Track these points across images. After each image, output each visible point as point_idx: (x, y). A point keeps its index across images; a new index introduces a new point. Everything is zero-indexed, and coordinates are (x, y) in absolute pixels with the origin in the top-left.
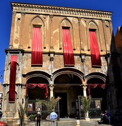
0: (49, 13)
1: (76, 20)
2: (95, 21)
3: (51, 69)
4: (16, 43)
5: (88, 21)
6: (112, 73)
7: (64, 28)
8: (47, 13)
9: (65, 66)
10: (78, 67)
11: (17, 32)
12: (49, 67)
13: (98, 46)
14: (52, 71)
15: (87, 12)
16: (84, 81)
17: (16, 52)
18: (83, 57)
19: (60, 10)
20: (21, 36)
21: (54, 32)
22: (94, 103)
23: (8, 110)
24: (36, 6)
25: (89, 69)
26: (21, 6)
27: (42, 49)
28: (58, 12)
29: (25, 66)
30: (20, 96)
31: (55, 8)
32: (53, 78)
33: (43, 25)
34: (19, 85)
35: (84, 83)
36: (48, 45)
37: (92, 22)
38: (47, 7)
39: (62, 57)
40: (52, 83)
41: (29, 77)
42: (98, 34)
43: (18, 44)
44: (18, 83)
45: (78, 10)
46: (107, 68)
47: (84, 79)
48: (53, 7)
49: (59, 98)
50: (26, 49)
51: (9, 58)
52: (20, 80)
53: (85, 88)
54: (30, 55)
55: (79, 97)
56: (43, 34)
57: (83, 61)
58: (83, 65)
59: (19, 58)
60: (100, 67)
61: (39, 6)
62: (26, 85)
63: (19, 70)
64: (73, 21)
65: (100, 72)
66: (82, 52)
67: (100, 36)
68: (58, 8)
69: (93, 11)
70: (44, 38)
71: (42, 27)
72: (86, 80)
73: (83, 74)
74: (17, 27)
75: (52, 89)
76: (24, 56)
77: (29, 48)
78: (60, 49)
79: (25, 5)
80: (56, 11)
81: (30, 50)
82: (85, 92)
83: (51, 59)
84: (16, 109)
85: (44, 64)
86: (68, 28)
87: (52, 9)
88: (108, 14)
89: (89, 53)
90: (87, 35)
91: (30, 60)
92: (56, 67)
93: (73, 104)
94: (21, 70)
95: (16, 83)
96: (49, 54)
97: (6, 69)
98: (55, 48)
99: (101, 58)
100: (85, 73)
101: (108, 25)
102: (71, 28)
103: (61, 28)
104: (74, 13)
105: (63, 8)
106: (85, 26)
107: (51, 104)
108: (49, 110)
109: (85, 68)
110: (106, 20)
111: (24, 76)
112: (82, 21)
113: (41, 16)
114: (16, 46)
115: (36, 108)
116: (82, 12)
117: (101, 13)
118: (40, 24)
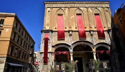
0: (67, 6)
1: (85, 9)
2: (98, 8)
3: (71, 41)
4: (48, 26)
5: (93, 8)
6: (114, 43)
7: (77, 14)
8: (66, 6)
9: (80, 39)
10: (88, 39)
11: (48, 19)
12: (69, 41)
13: (101, 25)
14: (71, 43)
15: (92, 3)
16: (94, 49)
17: (47, 31)
18: (92, 32)
19: (74, 3)
20: (50, 21)
21: (71, 18)
22: (102, 64)
23: (43, 69)
24: (59, 3)
25: (96, 41)
26: (50, 3)
27: (64, 29)
28: (73, 5)
29: (54, 40)
30: (51, 60)
31: (71, 2)
32: (72, 47)
33: (64, 14)
34: (50, 52)
35: (94, 50)
36: (68, 26)
37: (96, 9)
38: (66, 2)
39: (77, 33)
40: (71, 51)
41: (57, 47)
42: (101, 17)
43: (49, 27)
44: (49, 51)
45: (86, 2)
46: (109, 39)
47: (93, 48)
48: (70, 2)
49: (77, 61)
50: (54, 30)
51: (43, 36)
52: (50, 49)
53: (95, 54)
54: (57, 33)
55: (91, 60)
56: (64, 19)
57: (92, 35)
58: (92, 38)
59: (49, 35)
60: (105, 39)
61: (61, 2)
62: (54, 53)
63: (50, 43)
64: (83, 9)
65: (104, 42)
66: (91, 29)
67: (102, 18)
68: (73, 2)
69: (96, 2)
70: (65, 22)
71: (63, 15)
72: (95, 48)
73: (93, 44)
74: (48, 16)
75: (71, 55)
76: (53, 34)
77: (56, 28)
78: (76, 28)
79: (52, 3)
80: (72, 4)
81: (56, 30)
82: (95, 57)
83: (70, 35)
84: (48, 69)
85: (66, 39)
86: (80, 14)
87: (69, 3)
88: (107, 3)
89: (96, 30)
90: (93, 18)
91: (57, 36)
92: (73, 40)
93: (87, 65)
94: (51, 43)
95: (48, 51)
96: (69, 31)
97: (41, 43)
98: (72, 28)
99: (105, 32)
100: (94, 43)
101: (108, 10)
102: (82, 14)
103: (76, 14)
104: (84, 4)
105: (76, 2)
106: (92, 12)
107: (72, 65)
108: (70, 69)
109: (94, 40)
110: (106, 7)
111: (53, 47)
112: (90, 9)
113: (62, 8)
114: (47, 28)
115: (62, 68)
116: (89, 3)
117: (102, 3)
118: (62, 13)
